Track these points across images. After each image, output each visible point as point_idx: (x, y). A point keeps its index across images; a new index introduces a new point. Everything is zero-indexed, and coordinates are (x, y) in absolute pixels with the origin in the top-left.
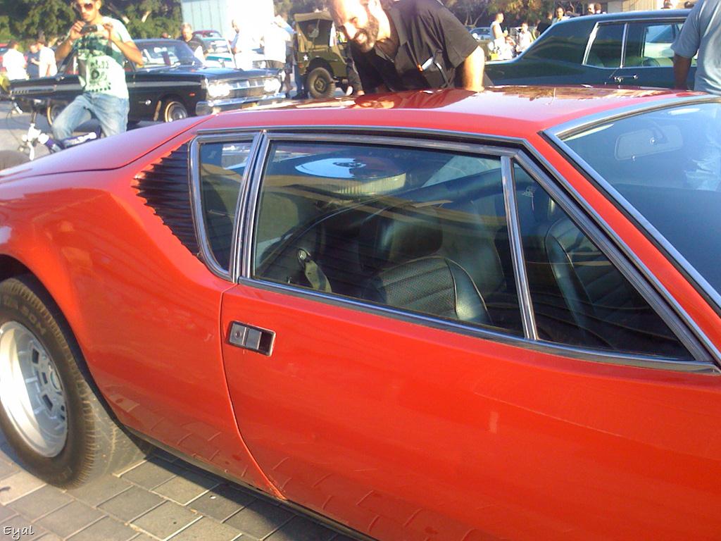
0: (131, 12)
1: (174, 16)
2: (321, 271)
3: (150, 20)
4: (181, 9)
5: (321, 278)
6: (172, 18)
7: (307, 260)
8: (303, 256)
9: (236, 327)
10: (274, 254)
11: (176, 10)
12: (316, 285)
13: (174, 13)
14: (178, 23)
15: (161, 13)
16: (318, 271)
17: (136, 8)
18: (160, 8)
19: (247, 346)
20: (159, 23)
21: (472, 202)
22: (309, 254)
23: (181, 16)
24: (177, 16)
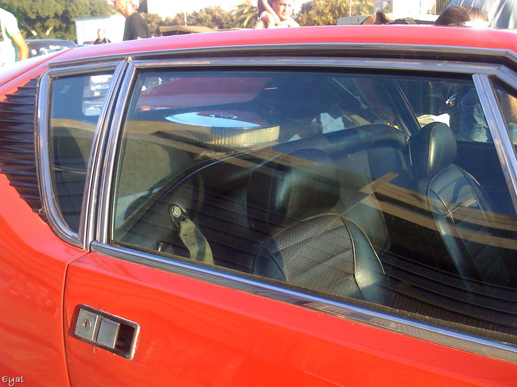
0: (38, 28)
1: (70, 31)
2: (200, 232)
3: (53, 33)
4: (75, 26)
5: (200, 241)
6: (69, 32)
7: (182, 219)
8: (177, 212)
9: (83, 314)
10: (142, 209)
11: (72, 26)
12: (194, 250)
13: (70, 29)
14: (73, 37)
15: (60, 29)
16: (196, 232)
17: (42, 24)
18: (60, 25)
19: (99, 342)
20: (59, 36)
21: (349, 156)
22: (184, 211)
23: (75, 32)
24: (72, 31)
